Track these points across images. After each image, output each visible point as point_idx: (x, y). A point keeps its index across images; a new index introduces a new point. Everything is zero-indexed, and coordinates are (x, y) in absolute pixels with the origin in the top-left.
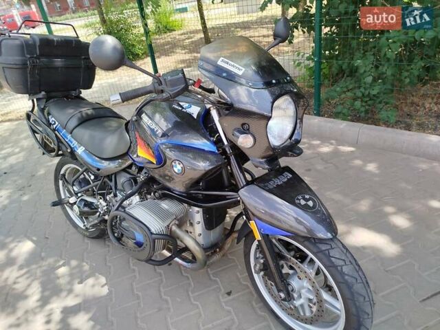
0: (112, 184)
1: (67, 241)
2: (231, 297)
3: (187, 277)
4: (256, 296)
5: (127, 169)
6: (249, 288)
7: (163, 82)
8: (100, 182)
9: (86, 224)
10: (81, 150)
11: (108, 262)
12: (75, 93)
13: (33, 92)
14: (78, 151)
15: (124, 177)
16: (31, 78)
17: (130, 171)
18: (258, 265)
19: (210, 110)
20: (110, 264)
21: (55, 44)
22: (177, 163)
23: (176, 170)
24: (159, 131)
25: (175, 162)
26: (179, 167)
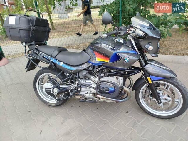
0: (77, 76)
1: (42, 110)
2: (129, 113)
3: (107, 111)
4: (137, 111)
5: (87, 69)
6: (133, 109)
7: (120, 30)
8: (71, 76)
9: (57, 98)
10: (62, 64)
11: (69, 114)
12: (43, 43)
13: (31, 41)
14: (60, 64)
15: (85, 72)
16: (31, 35)
17: (88, 69)
18: (147, 94)
19: (131, 40)
20: (71, 114)
21: (40, 20)
22: (127, 58)
23: (126, 61)
24: (114, 48)
25: (126, 58)
26: (128, 59)
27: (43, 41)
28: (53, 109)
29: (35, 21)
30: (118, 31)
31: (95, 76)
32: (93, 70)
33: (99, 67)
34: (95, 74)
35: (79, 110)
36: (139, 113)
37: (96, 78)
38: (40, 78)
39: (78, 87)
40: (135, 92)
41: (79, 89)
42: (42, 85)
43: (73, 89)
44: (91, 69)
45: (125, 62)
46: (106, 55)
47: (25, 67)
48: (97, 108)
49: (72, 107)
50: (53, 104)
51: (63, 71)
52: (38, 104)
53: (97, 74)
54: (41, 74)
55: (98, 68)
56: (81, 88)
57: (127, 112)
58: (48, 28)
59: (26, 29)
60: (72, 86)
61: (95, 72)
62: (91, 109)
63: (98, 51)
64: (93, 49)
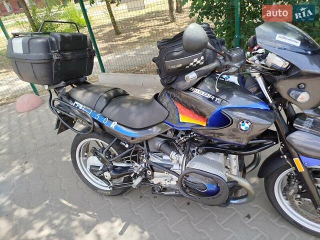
0: (145, 148)
1: (89, 202)
2: (251, 219)
3: (208, 210)
4: (269, 214)
5: (162, 135)
6: (260, 209)
7: (227, 58)
8: (134, 148)
9: (111, 185)
10: (113, 125)
11: (135, 213)
12: (82, 80)
13: (56, 82)
14: (111, 126)
15: (158, 141)
16: (55, 70)
17: (165, 135)
18: (293, 191)
19: (255, 77)
20: (138, 214)
21: (71, 39)
22: (245, 122)
23: (243, 128)
24: (217, 99)
25: (243, 122)
26: (247, 125)
27: (82, 77)
28: (109, 201)
29: (60, 42)
30: (222, 62)
31: (178, 153)
32: (175, 138)
33: (188, 132)
34: (178, 148)
35: (153, 206)
36: (274, 220)
37: (180, 156)
38: (82, 146)
39: (147, 170)
40: (266, 182)
41: (149, 173)
42: (86, 156)
43: (138, 173)
44: (170, 135)
45: (242, 130)
46: (200, 112)
47: (54, 126)
48: (188, 204)
49: (141, 197)
50: (106, 193)
51: (118, 139)
52: (82, 189)
53: (182, 147)
54: (82, 140)
55: (184, 134)
56: (153, 171)
57: (249, 217)
58: (89, 50)
59: (43, 61)
60: (137, 167)
61: (179, 144)
62: (176, 205)
63: (183, 103)
64: (172, 96)
